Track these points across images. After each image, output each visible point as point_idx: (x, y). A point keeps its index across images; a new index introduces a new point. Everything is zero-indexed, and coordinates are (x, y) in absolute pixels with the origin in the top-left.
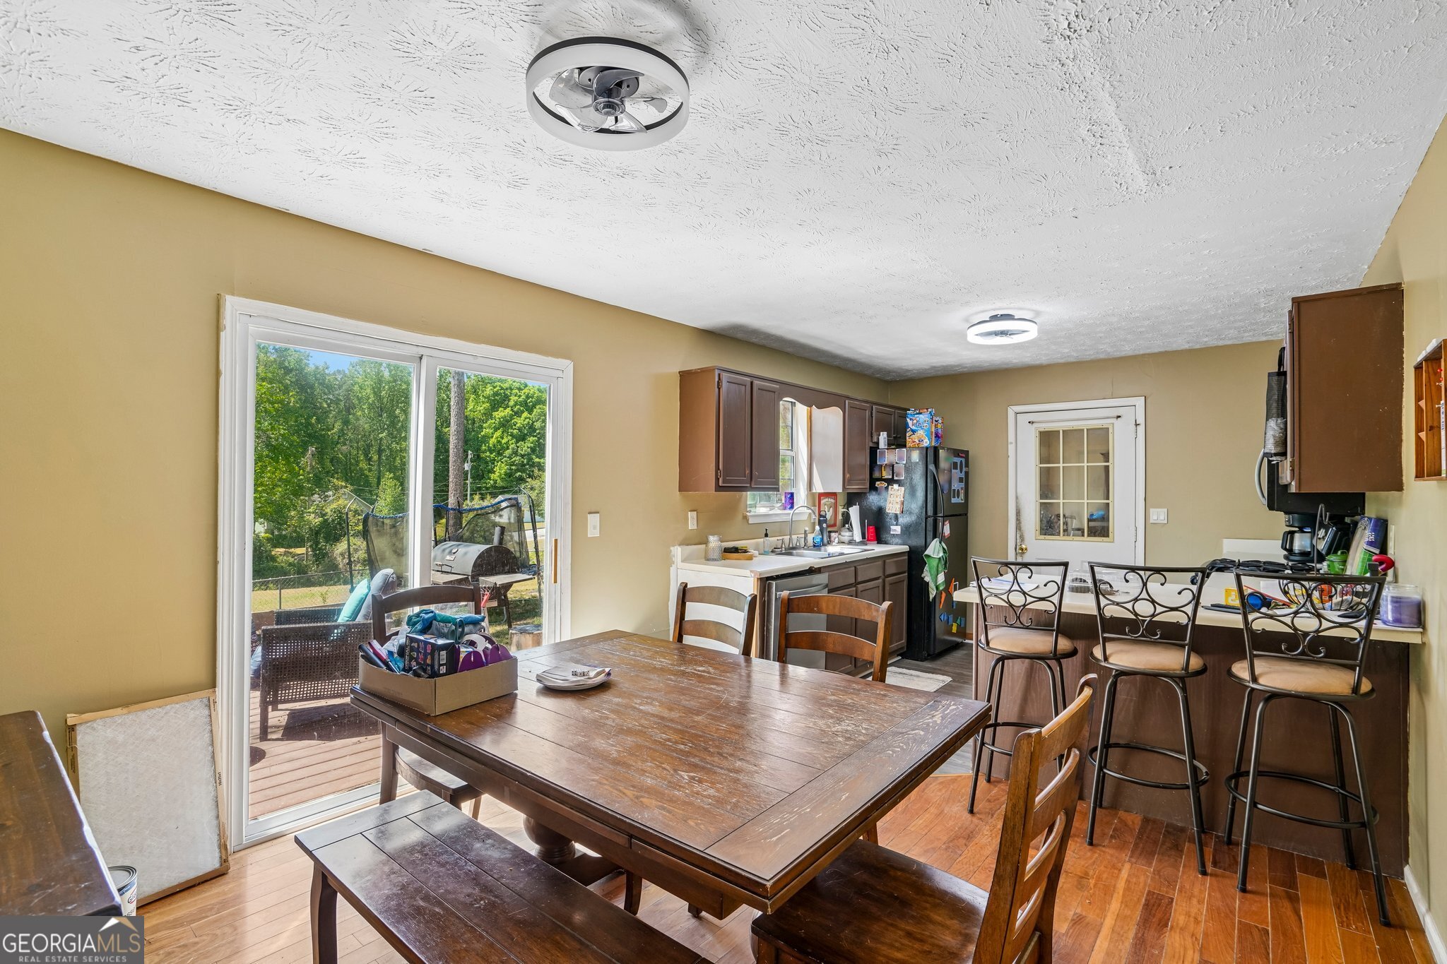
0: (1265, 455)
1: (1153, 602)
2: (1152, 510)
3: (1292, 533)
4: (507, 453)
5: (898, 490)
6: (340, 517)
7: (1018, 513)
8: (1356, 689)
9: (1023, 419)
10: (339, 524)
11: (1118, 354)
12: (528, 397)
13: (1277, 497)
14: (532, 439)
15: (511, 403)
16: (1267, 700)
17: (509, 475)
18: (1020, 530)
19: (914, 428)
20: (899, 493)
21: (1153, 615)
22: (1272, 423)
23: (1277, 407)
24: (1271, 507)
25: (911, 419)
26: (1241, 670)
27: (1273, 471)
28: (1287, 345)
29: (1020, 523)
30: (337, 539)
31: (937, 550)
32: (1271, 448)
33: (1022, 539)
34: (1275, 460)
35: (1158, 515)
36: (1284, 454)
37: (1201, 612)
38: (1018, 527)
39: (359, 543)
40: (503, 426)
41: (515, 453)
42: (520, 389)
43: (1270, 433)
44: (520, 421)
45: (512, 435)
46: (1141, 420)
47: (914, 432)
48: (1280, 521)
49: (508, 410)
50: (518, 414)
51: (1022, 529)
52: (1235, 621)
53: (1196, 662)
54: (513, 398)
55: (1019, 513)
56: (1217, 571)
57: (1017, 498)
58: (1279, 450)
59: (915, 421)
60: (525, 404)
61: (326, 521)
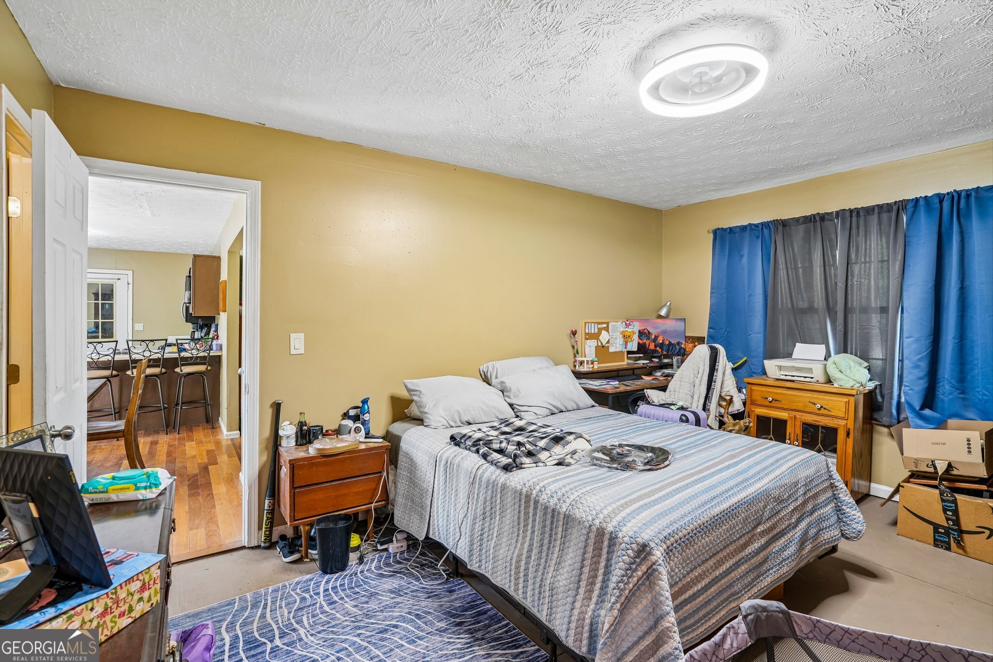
0: (184, 303)
1: (150, 351)
2: (136, 324)
3: (194, 332)
8: (207, 369)
11: (120, 249)
13: (189, 318)
16: (185, 377)
21: (150, 356)
22: (187, 293)
23: (189, 287)
24: (187, 321)
26: (178, 370)
27: (187, 308)
28: (192, 267)
32: (186, 301)
34: (188, 305)
35: (139, 327)
36: (190, 303)
37: (165, 354)
43: (186, 296)
46: (131, 282)
48: (190, 327)
52: (176, 355)
53: (164, 370)
56: (168, 346)
58: (189, 302)
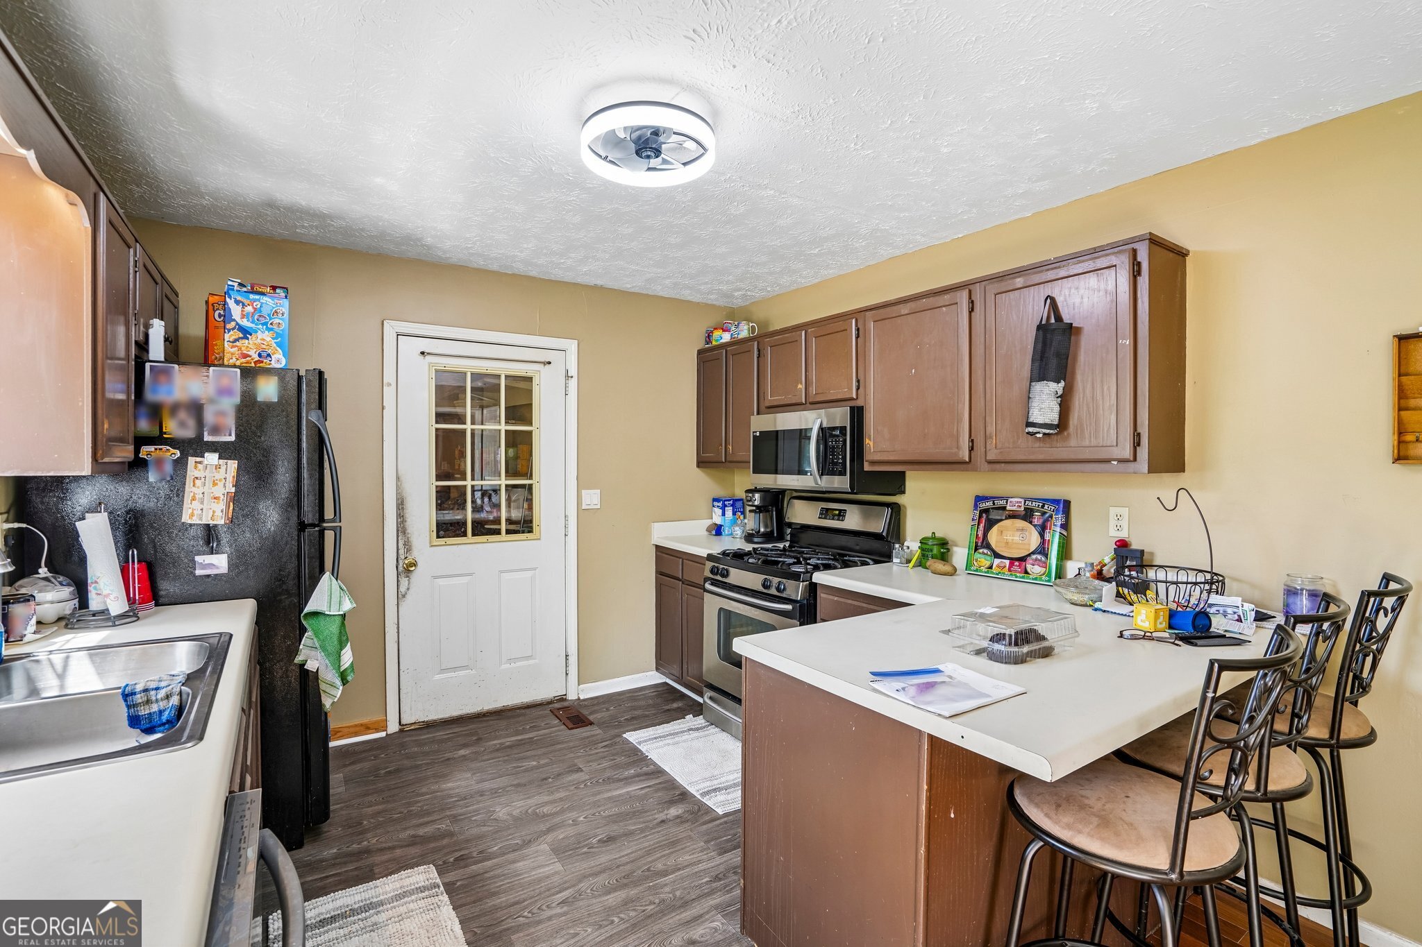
2: (584, 492)
5: (218, 467)
7: (401, 505)
9: (410, 348)
18: (404, 532)
19: (245, 323)
20: (221, 474)
25: (237, 302)
29: (404, 521)
31: (335, 599)
33: (409, 549)
35: (592, 498)
38: (402, 529)
46: (573, 372)
47: (246, 333)
51: (408, 531)
55: (402, 503)
57: (398, 478)
59: (249, 309)
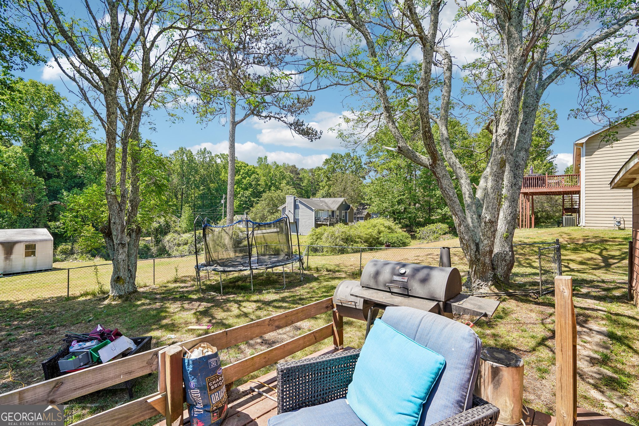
4: (239, 196)
6: (167, 224)
10: (167, 227)
12: (248, 171)
14: (251, 189)
15: (241, 173)
17: (240, 206)
30: (166, 234)
39: (176, 236)
40: (238, 183)
41: (243, 196)
42: (245, 167)
44: (245, 181)
45: (242, 187)
49: (240, 176)
50: (245, 178)
54: (242, 171)
60: (247, 173)
61: (161, 225)
